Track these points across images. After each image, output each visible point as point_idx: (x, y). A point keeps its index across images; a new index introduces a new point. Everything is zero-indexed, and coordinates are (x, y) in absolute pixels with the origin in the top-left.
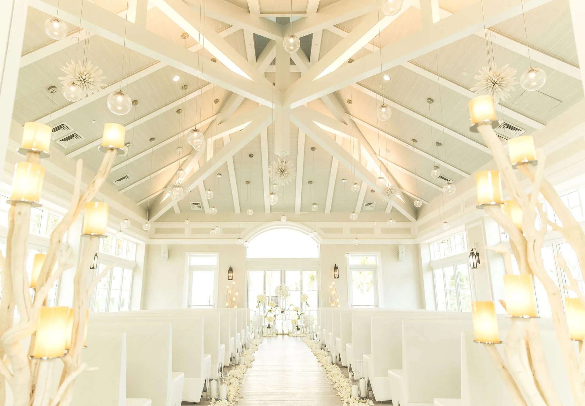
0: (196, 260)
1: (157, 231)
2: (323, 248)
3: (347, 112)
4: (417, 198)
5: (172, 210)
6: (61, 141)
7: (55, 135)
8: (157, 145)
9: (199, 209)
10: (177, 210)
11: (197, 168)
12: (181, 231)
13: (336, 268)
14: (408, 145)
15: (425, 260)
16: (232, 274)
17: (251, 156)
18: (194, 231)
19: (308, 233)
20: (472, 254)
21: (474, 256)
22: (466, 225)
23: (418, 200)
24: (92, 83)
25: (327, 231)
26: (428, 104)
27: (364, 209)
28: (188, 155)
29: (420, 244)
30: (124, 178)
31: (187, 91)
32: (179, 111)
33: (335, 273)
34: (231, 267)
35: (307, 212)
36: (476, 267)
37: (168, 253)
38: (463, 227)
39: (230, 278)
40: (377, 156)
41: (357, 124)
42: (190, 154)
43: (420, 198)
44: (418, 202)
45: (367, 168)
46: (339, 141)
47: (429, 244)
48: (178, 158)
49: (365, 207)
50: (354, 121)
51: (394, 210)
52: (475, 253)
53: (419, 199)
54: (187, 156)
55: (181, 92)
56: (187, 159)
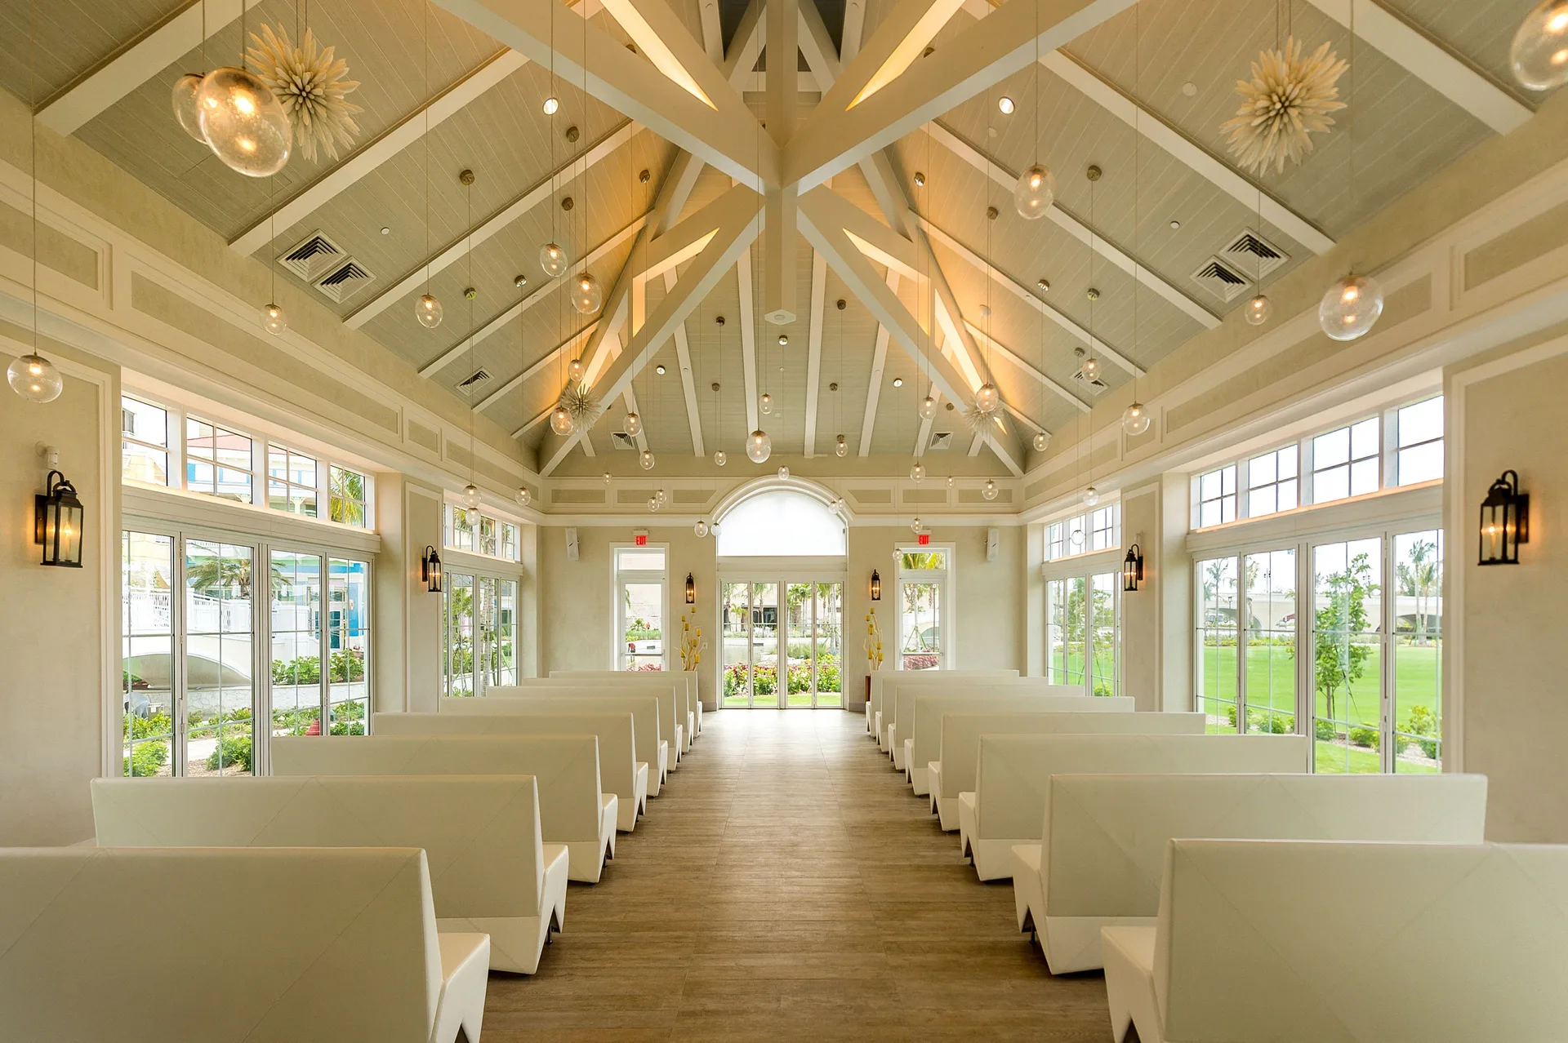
0: (628, 559)
1: (557, 496)
2: (854, 536)
3: (914, 208)
4: (1040, 430)
5: (577, 451)
6: (324, 285)
7: (307, 266)
8: (532, 293)
9: (628, 447)
10: (589, 451)
11: (617, 351)
12: (598, 496)
13: (875, 578)
14: (1030, 295)
15: (1033, 559)
16: (692, 592)
17: (721, 320)
18: (624, 496)
19: (829, 503)
20: (1130, 557)
21: (1134, 563)
22: (1124, 491)
23: (1042, 434)
24: (324, 103)
25: (862, 496)
26: (1090, 181)
27: (930, 448)
28: (595, 321)
29: (1026, 525)
30: (476, 378)
31: (580, 143)
32: (567, 203)
33: (874, 588)
34: (690, 576)
35: (826, 455)
36: (1134, 587)
37: (578, 545)
38: (1117, 494)
39: (690, 599)
40: (962, 323)
41: (930, 239)
42: (601, 316)
43: (1046, 430)
44: (1041, 439)
45: (942, 352)
46: (893, 284)
47: (1043, 525)
48: (578, 330)
49: (933, 443)
50: (924, 232)
51: (986, 450)
52: (1136, 557)
53: (1044, 432)
54: (597, 322)
55: (566, 147)
56: (597, 330)
